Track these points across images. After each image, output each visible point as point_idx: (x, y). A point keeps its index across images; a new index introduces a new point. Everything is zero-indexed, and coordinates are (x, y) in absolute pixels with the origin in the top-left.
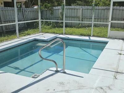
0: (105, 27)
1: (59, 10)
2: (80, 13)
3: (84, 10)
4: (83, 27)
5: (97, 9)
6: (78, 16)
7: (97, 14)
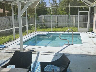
0: (72, 27)
1: (42, 18)
2: (56, 19)
3: (58, 17)
4: (59, 28)
5: (67, 16)
6: (55, 21)
7: (67, 19)
